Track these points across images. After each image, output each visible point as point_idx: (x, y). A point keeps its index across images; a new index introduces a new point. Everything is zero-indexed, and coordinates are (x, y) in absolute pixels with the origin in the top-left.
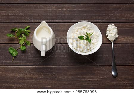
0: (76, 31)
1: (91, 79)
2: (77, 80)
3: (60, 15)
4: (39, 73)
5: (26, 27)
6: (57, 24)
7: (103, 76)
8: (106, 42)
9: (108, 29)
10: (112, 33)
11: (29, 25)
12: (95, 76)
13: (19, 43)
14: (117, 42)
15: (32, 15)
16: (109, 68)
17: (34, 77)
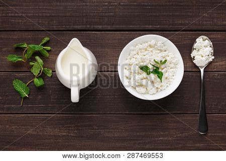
0: (135, 52)
1: (161, 139)
2: (137, 140)
3: (106, 14)
4: (69, 127)
5: (43, 39)
6: (100, 32)
7: (181, 133)
8: (190, 70)
9: (195, 46)
10: (202, 54)
11: (48, 36)
12: (167, 133)
13: (30, 72)
14: (210, 70)
15: (53, 16)
16: (194, 118)
17: (60, 134)
